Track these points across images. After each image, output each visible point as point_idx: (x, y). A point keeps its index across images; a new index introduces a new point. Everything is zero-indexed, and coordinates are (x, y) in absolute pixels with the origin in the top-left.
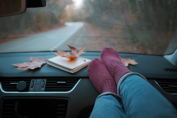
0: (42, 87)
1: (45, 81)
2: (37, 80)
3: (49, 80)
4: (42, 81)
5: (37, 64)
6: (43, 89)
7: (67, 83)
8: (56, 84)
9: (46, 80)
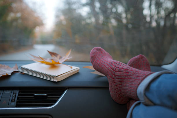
0: (12, 101)
1: (16, 94)
2: (4, 91)
3: (22, 92)
4: (12, 93)
5: (5, 72)
6: (13, 104)
7: (48, 95)
8: (33, 97)
9: (17, 92)
